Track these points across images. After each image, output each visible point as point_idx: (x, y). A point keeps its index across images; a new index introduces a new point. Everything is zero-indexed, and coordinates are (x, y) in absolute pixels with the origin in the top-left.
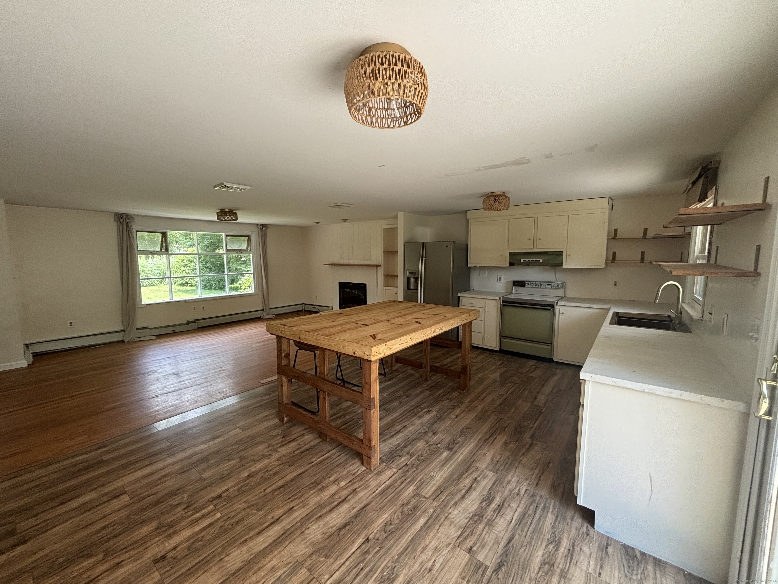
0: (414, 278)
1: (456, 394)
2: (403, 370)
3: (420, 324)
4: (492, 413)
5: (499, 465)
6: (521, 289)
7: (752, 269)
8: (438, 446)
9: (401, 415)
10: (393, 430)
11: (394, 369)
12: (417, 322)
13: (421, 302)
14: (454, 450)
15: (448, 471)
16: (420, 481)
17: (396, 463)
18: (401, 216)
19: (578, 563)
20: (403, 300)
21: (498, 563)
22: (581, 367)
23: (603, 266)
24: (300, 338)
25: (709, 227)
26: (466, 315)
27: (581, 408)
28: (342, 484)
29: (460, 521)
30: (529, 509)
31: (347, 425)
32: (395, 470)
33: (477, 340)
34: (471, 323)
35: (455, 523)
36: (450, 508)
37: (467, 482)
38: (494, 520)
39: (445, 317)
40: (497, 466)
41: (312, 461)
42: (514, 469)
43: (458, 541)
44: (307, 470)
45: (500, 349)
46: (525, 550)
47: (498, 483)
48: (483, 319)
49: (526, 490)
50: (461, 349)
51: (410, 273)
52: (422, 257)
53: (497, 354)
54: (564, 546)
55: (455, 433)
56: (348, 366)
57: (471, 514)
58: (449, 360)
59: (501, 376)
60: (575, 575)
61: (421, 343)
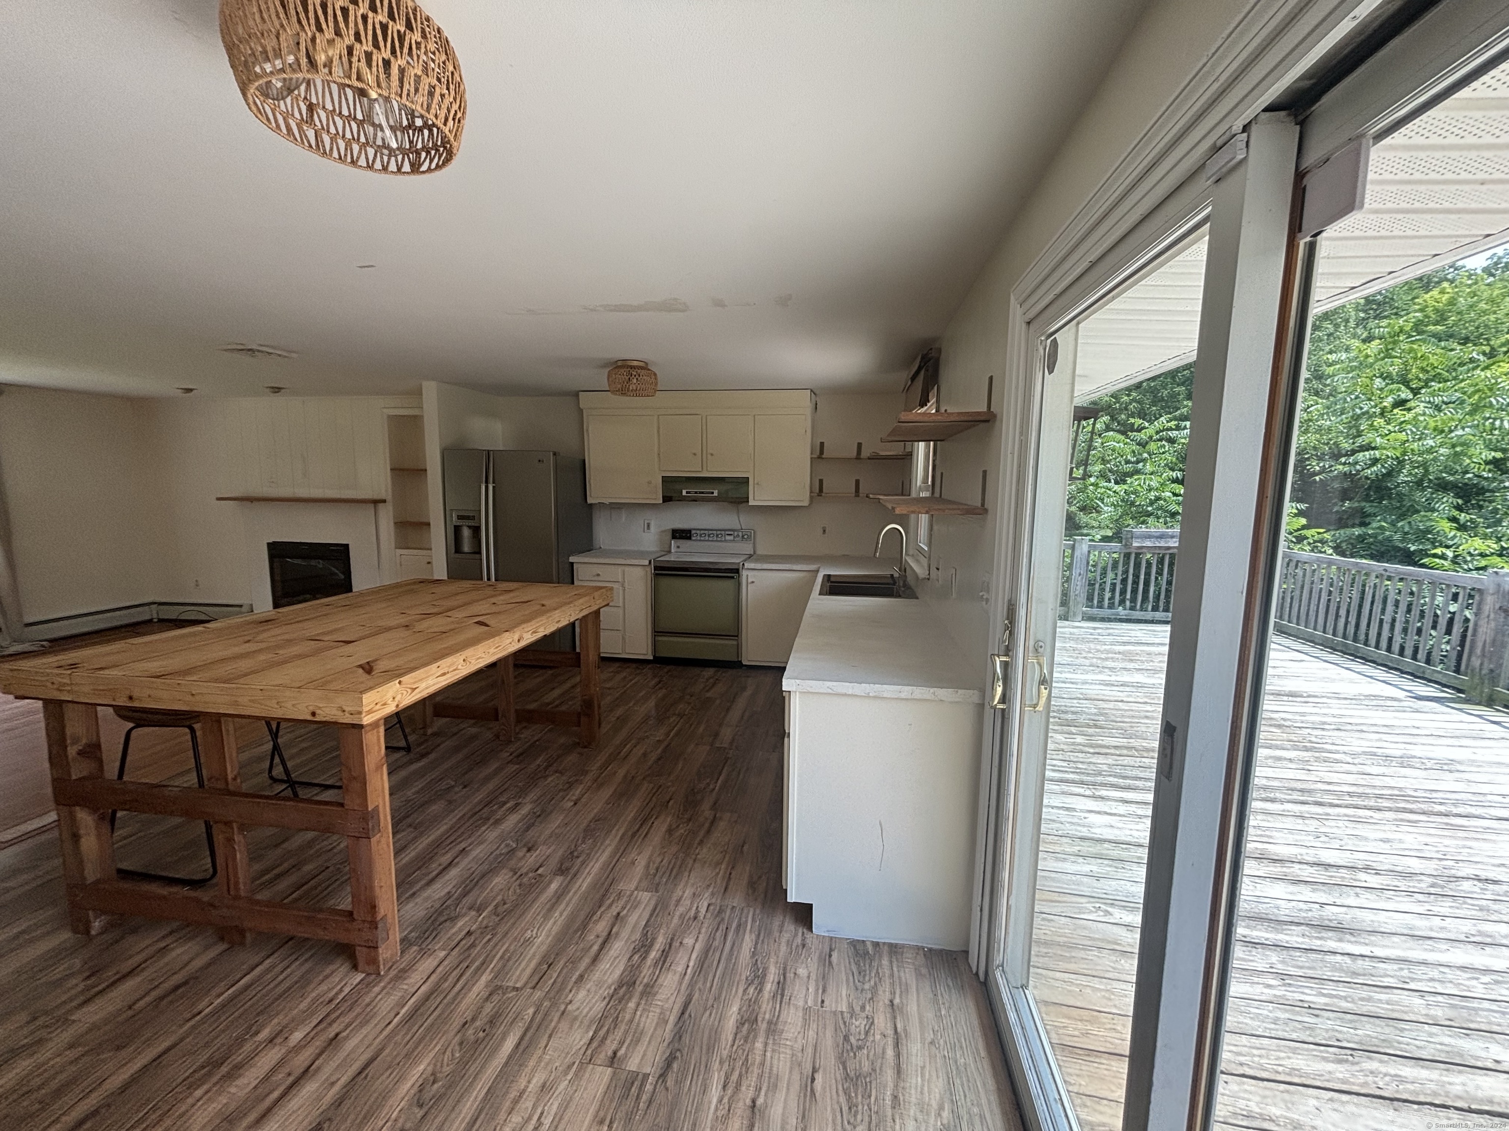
0: (469, 527)
1: (572, 758)
2: (455, 730)
3: (487, 626)
4: (644, 778)
5: (659, 875)
6: (685, 544)
7: (979, 505)
8: (540, 872)
9: (453, 829)
10: (435, 868)
11: (430, 731)
12: (478, 623)
13: (489, 579)
14: (572, 871)
15: (563, 917)
16: (502, 957)
17: (443, 938)
18: (430, 390)
19: (793, 998)
20: (446, 578)
21: (666, 1059)
22: (784, 669)
23: (806, 503)
24: (131, 698)
25: (932, 443)
26: (587, 598)
27: (786, 740)
28: (297, 1036)
29: (591, 1009)
30: (714, 939)
31: (305, 887)
32: (443, 954)
33: (610, 646)
34: (597, 613)
35: (580, 1020)
36: (571, 991)
37: (601, 927)
38: (656, 980)
39: (543, 605)
40: (657, 878)
41: (195, 1011)
42: (686, 874)
43: (589, 1052)
44: (182, 1040)
45: (654, 657)
46: (710, 1015)
47: (660, 909)
48: (621, 604)
49: (709, 905)
50: (579, 667)
51: (460, 517)
52: (487, 482)
53: (650, 666)
54: (772, 979)
55: (573, 836)
56: (304, 745)
57: (613, 988)
58: (557, 692)
59: (657, 705)
60: (789, 1021)
61: (493, 665)
